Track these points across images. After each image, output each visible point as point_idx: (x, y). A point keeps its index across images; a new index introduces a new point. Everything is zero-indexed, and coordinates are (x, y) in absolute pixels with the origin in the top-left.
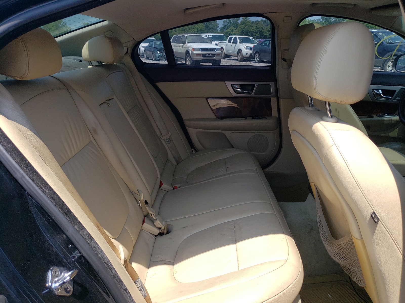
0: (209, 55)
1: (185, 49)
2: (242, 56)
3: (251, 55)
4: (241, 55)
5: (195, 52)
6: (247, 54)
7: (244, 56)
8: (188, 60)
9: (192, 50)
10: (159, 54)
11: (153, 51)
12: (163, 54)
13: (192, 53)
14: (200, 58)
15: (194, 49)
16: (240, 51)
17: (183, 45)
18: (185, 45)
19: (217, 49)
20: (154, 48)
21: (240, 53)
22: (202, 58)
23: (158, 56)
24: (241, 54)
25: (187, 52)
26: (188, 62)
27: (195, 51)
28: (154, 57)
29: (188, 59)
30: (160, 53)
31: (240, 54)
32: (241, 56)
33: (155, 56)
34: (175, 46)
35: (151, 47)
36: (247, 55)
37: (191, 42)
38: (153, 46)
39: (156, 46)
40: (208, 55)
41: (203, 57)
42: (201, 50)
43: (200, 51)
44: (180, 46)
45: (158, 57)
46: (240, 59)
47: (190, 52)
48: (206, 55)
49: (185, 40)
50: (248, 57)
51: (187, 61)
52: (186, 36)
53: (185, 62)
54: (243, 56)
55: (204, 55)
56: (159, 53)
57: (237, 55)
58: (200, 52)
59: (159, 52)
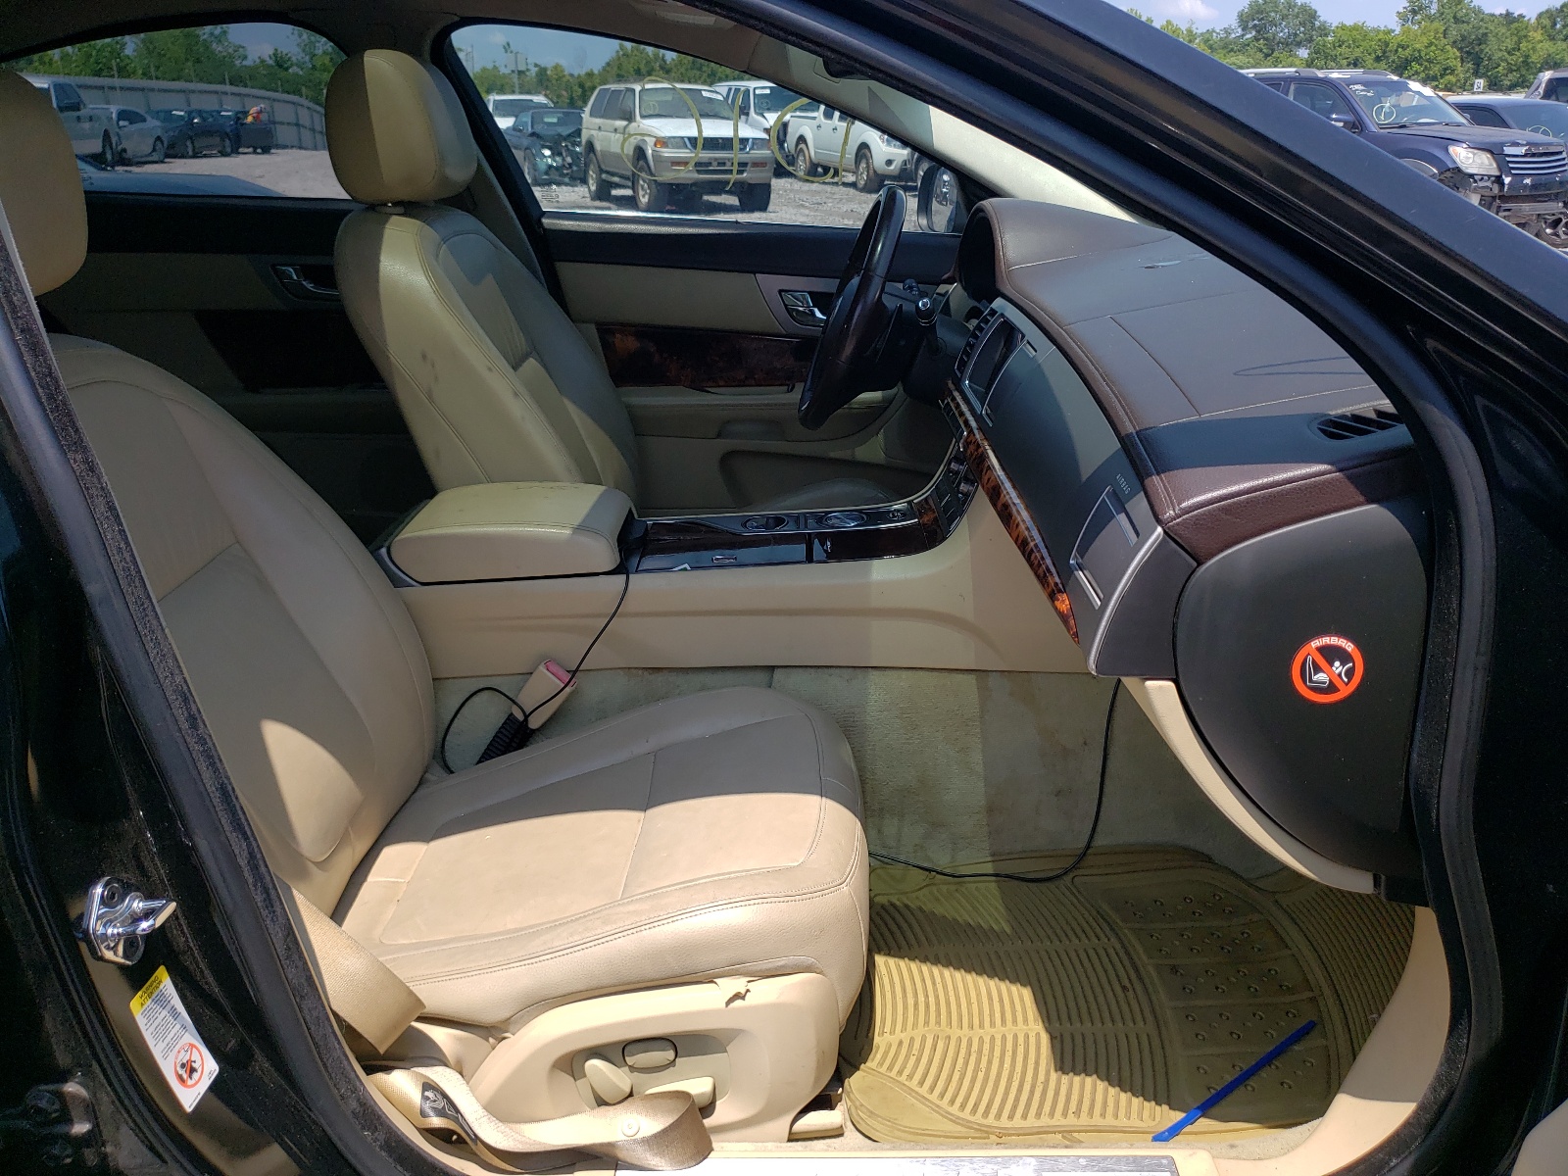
0: (724, 164)
1: (633, 141)
2: (871, 172)
3: (906, 169)
4: (868, 167)
5: (667, 153)
6: (889, 162)
7: (879, 172)
8: (641, 182)
9: (655, 145)
10: (549, 160)
11: (526, 149)
12: (564, 160)
13: (657, 157)
14: (688, 175)
15: (662, 142)
16: (863, 151)
17: (625, 127)
18: (633, 124)
19: (753, 144)
20: (533, 134)
21: (864, 161)
22: (696, 176)
23: (542, 167)
24: (867, 163)
25: (640, 153)
26: (643, 188)
27: (667, 147)
28: (532, 171)
29: (644, 181)
30: (553, 156)
31: (863, 165)
32: (868, 172)
33: (534, 167)
34: (600, 128)
35: (520, 131)
36: (892, 167)
37: (657, 112)
38: (530, 129)
39: (538, 129)
40: (719, 164)
41: (699, 172)
42: (689, 145)
43: (686, 147)
44: (616, 130)
45: (546, 173)
46: (863, 182)
47: (649, 152)
48: (710, 164)
49: (632, 106)
50: (896, 173)
51: (640, 188)
52: (638, 88)
53: (634, 192)
54: (875, 171)
55: (701, 166)
56: (549, 157)
57: (854, 167)
58: (684, 153)
59: (547, 152)
